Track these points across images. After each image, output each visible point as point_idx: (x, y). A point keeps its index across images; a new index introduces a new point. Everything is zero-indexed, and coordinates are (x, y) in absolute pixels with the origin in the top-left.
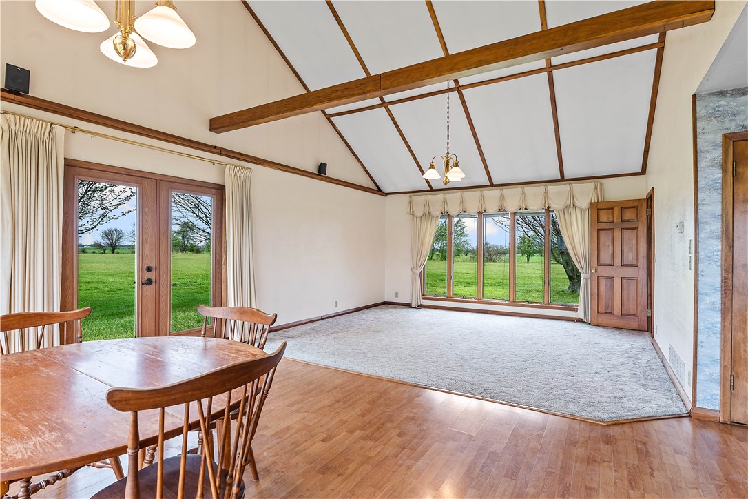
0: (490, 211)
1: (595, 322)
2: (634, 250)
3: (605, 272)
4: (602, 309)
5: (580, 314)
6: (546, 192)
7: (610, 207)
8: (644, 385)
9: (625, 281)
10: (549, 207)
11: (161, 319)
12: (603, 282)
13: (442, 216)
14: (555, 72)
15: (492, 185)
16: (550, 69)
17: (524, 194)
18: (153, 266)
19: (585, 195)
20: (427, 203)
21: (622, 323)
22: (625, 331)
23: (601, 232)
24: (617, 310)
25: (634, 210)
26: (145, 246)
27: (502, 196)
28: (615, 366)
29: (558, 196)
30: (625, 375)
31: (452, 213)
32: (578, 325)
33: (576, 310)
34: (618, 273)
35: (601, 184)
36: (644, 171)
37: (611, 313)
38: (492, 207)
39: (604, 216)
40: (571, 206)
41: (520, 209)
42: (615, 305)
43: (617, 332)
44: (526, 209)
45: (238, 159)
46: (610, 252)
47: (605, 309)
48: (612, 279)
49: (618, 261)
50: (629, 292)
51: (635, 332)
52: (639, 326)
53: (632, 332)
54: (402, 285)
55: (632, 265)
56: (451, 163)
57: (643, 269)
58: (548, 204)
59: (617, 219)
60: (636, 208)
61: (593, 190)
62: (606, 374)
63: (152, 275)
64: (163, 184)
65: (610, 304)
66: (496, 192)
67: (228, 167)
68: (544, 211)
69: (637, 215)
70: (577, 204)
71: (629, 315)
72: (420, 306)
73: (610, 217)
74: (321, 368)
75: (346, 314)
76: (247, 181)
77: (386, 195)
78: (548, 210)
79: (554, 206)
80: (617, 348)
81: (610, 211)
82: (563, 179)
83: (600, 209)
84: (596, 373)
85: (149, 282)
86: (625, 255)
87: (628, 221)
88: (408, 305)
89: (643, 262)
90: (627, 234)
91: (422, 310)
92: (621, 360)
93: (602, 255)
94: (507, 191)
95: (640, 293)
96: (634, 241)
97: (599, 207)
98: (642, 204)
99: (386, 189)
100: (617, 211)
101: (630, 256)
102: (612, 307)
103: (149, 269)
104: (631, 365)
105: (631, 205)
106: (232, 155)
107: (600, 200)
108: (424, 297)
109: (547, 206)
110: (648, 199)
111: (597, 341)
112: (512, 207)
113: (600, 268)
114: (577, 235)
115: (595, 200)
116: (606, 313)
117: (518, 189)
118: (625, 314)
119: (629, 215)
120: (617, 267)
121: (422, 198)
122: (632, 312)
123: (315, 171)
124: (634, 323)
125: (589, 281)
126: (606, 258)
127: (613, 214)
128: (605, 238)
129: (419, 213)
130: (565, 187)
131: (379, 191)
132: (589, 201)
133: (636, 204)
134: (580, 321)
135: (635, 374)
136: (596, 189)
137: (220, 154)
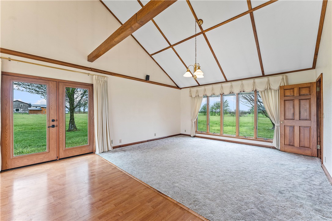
0: (225, 93)
1: (283, 150)
2: (308, 111)
3: (288, 123)
4: (287, 142)
5: (274, 144)
6: (254, 83)
7: (292, 88)
8: (319, 211)
9: (302, 128)
10: (256, 90)
11: (60, 142)
12: (288, 129)
13: (204, 97)
14: (254, 12)
15: (227, 81)
16: (251, 11)
17: (242, 84)
18: (55, 119)
19: (276, 83)
20: (197, 91)
21: (300, 151)
22: (302, 156)
23: (286, 102)
24: (297, 143)
25: (308, 89)
26: (51, 110)
27: (232, 86)
28: (294, 186)
29: (261, 84)
30: (302, 196)
31: (208, 95)
32: (273, 150)
33: (272, 142)
34: (297, 124)
35: (286, 76)
36: (314, 67)
37: (293, 145)
38: (226, 92)
39: (288, 93)
40: (269, 89)
41: (241, 92)
42: (295, 141)
43: (296, 157)
44: (244, 91)
45: (101, 73)
46: (292, 112)
47: (289, 143)
48: (293, 127)
49: (297, 117)
50: (304, 134)
51: (309, 157)
52: (312, 154)
53: (307, 157)
54: (188, 127)
55: (306, 120)
56: (197, 68)
57: (314, 122)
58: (255, 88)
59: (296, 94)
60: (309, 87)
61: (281, 80)
62: (288, 195)
63: (55, 123)
64: (60, 84)
65: (292, 141)
66: (229, 84)
67: (94, 76)
68: (253, 92)
69: (310, 91)
70: (272, 87)
71: (304, 147)
72: (195, 136)
73: (292, 93)
74: (119, 171)
75: (160, 139)
76: (106, 82)
77: (181, 89)
78: (256, 91)
79: (258, 89)
80: (297, 169)
81: (292, 90)
82: (264, 75)
83: (286, 89)
84: (279, 192)
85: (53, 126)
86: (302, 114)
87: (304, 95)
88: (190, 136)
89: (314, 118)
90: (303, 102)
91: (195, 138)
92: (299, 180)
93: (287, 114)
94: (233, 83)
95: (312, 135)
96: (308, 106)
97: (285, 88)
98: (313, 85)
99: (181, 86)
100: (296, 90)
101: (305, 114)
102: (294, 142)
103: (53, 121)
104: (307, 187)
105: (306, 86)
106: (98, 71)
107: (285, 85)
108: (196, 132)
109: (255, 89)
110: (317, 82)
111: (283, 162)
112: (236, 91)
113: (286, 121)
114: (272, 104)
115: (282, 84)
116: (289, 145)
117: (240, 82)
118: (302, 147)
119: (304, 92)
120: (297, 120)
121: (195, 89)
122: (307, 145)
123: (144, 78)
124: (308, 152)
125: (279, 127)
126: (289, 115)
127: (293, 92)
128: (289, 105)
129: (194, 96)
130: (265, 79)
131: (178, 87)
132: (278, 85)
133: (309, 85)
134: (274, 148)
135: (310, 196)
136: (283, 79)
137: (92, 71)
